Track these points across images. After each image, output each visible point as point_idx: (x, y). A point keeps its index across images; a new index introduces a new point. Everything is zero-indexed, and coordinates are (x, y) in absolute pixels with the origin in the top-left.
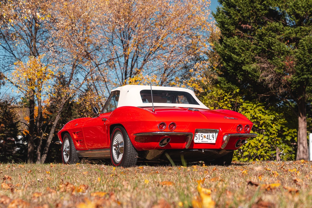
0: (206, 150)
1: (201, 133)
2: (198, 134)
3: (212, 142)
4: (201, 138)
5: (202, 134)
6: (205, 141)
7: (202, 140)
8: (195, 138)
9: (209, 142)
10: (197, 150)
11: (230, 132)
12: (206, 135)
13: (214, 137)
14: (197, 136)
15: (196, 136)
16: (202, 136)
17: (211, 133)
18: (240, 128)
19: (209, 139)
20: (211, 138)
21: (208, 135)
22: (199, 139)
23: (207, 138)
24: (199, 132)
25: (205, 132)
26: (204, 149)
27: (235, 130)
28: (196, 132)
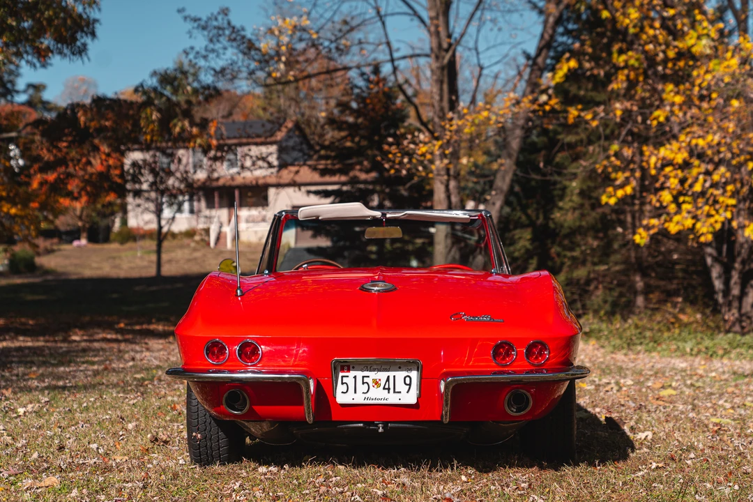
0: (393, 425)
1: (362, 370)
2: (352, 373)
3: (404, 401)
4: (362, 388)
5: (366, 373)
6: (378, 396)
7: (367, 396)
8: (340, 388)
9: (393, 399)
10: (361, 425)
11: (467, 366)
12: (382, 376)
13: (410, 385)
14: (350, 381)
15: (345, 380)
16: (366, 380)
17: (400, 369)
18: (508, 354)
19: (392, 390)
20: (401, 386)
21: (388, 377)
22: (355, 392)
23: (387, 387)
24: (353, 368)
25: (379, 367)
26: (385, 424)
27: (487, 361)
28: (346, 368)
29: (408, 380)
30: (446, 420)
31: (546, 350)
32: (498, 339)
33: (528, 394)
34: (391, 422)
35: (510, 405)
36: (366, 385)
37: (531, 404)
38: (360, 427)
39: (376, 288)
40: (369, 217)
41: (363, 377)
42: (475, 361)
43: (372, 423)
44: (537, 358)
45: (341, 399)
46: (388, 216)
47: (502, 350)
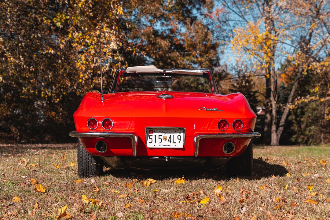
0: (172, 158)
1: (159, 133)
2: (154, 134)
3: (177, 147)
4: (158, 141)
6: (166, 144)
7: (161, 144)
8: (149, 141)
9: (172, 146)
10: (158, 158)
11: (207, 131)
12: (168, 135)
13: (180, 139)
14: (153, 137)
15: (151, 137)
16: (160, 137)
17: (176, 132)
18: (225, 125)
19: (172, 142)
20: (176, 140)
21: (171, 136)
22: (155, 143)
23: (170, 140)
24: (155, 131)
25: (166, 131)
26: (169, 157)
27: (216, 128)
28: (151, 131)
29: (179, 137)
30: (197, 156)
31: (242, 124)
32: (220, 119)
33: (233, 144)
34: (171, 157)
35: (225, 149)
36: (160, 139)
37: (235, 149)
38: (157, 159)
39: (164, 97)
40: (158, 72)
41: (159, 136)
42: (210, 129)
43: (162, 157)
44: (237, 127)
45: (149, 145)
46: (166, 72)
47: (222, 123)
